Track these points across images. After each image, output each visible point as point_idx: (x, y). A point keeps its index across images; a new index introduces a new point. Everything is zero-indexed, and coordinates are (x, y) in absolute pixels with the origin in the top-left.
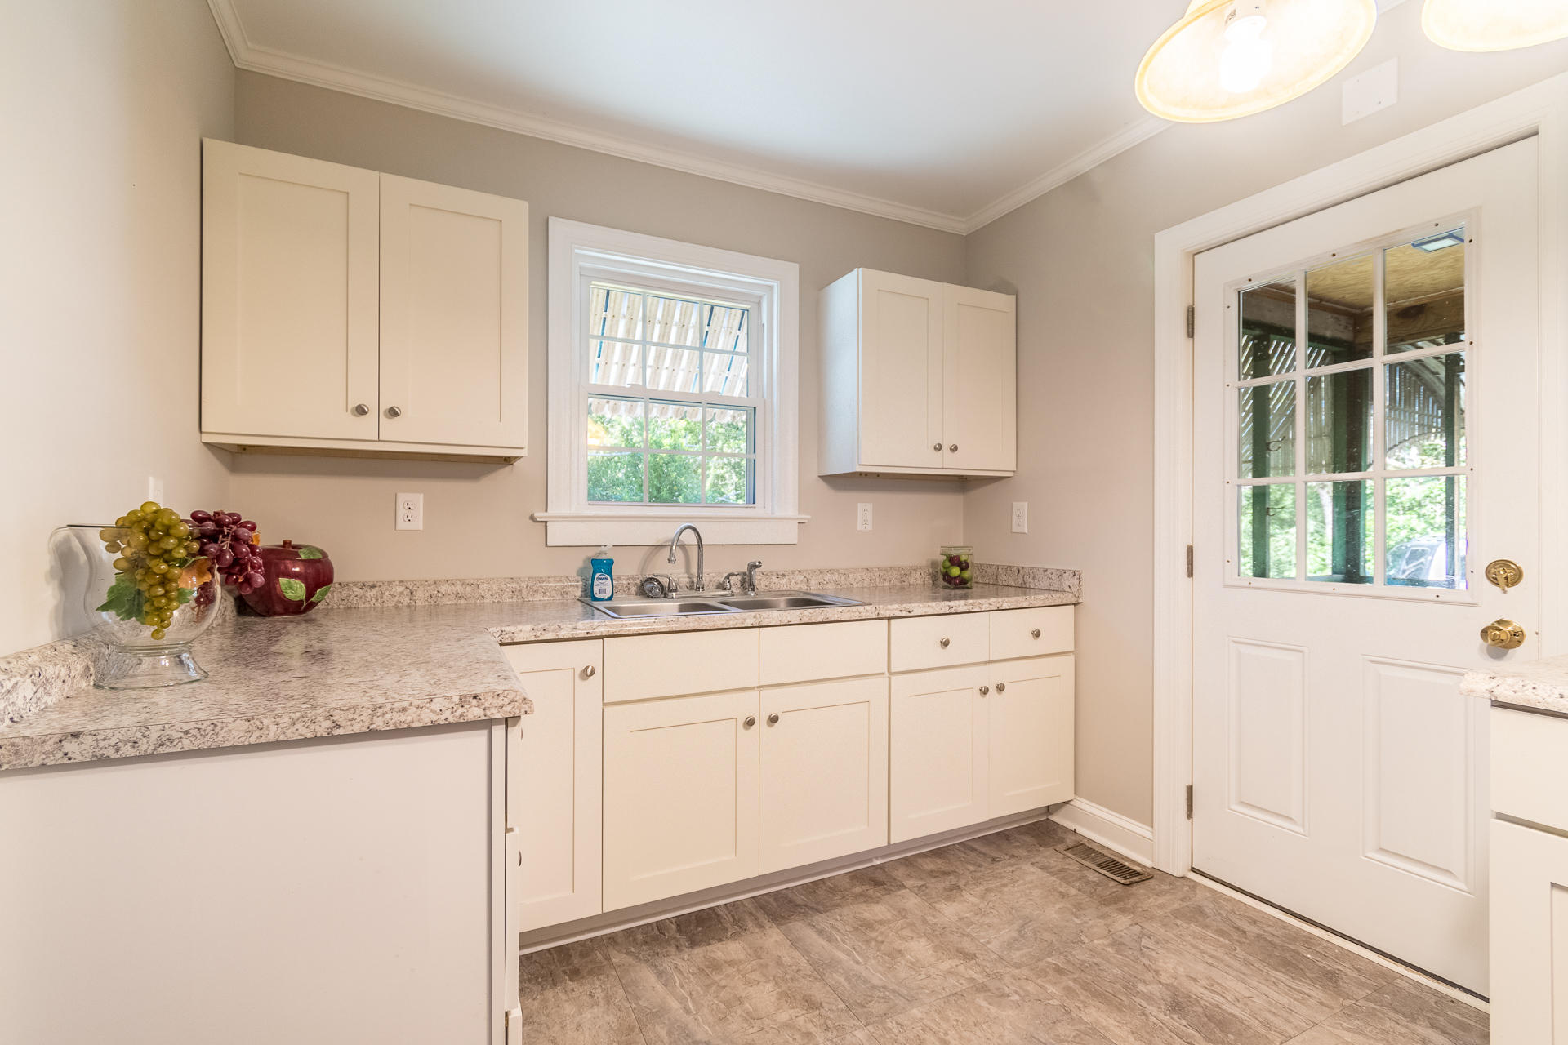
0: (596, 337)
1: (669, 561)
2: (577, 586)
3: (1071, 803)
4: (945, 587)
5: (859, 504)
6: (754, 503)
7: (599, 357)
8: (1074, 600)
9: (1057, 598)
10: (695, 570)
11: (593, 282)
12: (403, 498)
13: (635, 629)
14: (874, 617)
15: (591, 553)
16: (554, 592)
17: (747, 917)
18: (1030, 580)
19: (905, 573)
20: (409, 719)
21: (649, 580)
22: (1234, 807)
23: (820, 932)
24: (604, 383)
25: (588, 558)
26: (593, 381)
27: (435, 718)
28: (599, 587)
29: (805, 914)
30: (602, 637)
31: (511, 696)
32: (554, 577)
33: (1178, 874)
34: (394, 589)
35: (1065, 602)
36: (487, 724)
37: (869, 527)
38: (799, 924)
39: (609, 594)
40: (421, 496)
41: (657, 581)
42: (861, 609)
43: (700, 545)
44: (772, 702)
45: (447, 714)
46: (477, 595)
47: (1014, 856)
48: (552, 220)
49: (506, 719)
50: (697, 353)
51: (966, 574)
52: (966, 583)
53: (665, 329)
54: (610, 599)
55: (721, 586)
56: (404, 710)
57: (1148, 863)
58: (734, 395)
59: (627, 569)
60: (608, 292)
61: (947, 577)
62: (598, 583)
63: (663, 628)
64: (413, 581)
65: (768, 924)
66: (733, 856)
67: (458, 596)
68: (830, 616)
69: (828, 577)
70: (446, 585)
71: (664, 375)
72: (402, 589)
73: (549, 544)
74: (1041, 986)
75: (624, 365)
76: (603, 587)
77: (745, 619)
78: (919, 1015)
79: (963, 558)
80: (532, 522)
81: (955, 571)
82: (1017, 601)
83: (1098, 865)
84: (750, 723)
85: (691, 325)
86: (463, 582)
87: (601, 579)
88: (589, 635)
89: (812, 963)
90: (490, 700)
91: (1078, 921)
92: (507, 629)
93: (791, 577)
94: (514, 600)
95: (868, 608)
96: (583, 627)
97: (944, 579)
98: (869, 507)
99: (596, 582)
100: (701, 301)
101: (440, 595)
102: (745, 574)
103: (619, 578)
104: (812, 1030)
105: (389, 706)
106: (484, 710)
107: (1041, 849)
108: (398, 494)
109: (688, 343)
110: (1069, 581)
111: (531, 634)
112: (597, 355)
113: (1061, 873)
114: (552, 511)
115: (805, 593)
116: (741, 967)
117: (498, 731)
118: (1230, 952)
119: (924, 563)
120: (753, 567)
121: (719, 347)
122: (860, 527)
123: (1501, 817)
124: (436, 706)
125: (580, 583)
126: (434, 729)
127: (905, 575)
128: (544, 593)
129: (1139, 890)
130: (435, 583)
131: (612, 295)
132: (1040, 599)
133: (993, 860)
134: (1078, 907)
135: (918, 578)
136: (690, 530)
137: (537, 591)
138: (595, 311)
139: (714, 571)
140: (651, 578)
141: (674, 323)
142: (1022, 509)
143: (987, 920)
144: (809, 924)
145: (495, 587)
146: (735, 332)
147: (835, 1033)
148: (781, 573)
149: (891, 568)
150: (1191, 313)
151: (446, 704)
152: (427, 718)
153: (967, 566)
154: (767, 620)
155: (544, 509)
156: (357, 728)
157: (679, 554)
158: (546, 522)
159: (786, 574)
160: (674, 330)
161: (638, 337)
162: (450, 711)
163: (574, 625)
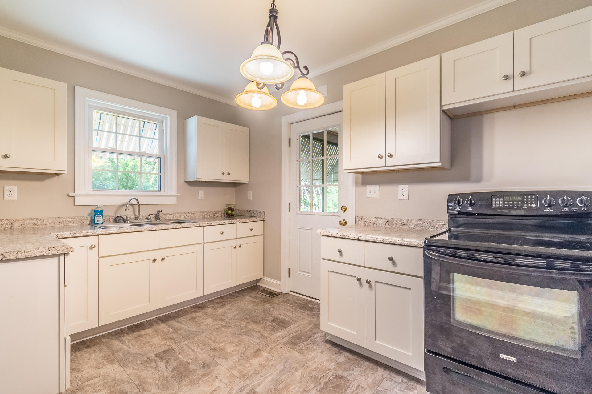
0: (96, 130)
1: (126, 210)
2: (88, 220)
3: (263, 279)
4: (227, 217)
5: (199, 191)
6: (160, 190)
7: (97, 136)
8: (263, 219)
9: (258, 219)
10: (137, 213)
11: (94, 110)
12: (7, 188)
13: (111, 232)
14: (198, 226)
15: (94, 208)
16: (78, 222)
17: (154, 322)
18: (253, 214)
19: (215, 213)
20: (30, 254)
21: (118, 217)
22: (299, 272)
23: (178, 322)
24: (99, 147)
25: (92, 210)
26: (94, 146)
27: (40, 254)
28: (97, 220)
29: (174, 319)
30: (98, 235)
31: (66, 247)
32: (78, 217)
33: (286, 292)
34: (3, 223)
35: (260, 220)
36: (58, 255)
37: (203, 198)
38: (172, 321)
39: (101, 222)
40: (16, 187)
41: (122, 217)
42: (194, 223)
43: (139, 204)
44: (162, 254)
45: (44, 253)
46: (43, 224)
47: (243, 295)
48: (77, 88)
49: (65, 254)
50: (138, 138)
51: (233, 213)
52: (234, 216)
53: (125, 128)
54: (102, 224)
55: (147, 218)
56: (29, 252)
57: (279, 291)
58: (154, 153)
59: (109, 213)
60: (101, 114)
61: (228, 214)
62: (97, 218)
63: (122, 231)
64: (12, 219)
65: (161, 323)
66: (149, 304)
67: (34, 224)
68: (183, 226)
69: (188, 215)
70: (29, 220)
71: (125, 144)
72: (7, 222)
73: (75, 205)
74: (241, 323)
75: (108, 139)
76: (99, 219)
77: (153, 228)
78: (205, 335)
79: (232, 208)
80: (68, 197)
81: (230, 212)
82: (245, 220)
83: (266, 294)
84: (155, 261)
85: (136, 127)
86: (36, 219)
87: (98, 217)
88: (93, 235)
89: (174, 330)
90: (59, 248)
91: (256, 307)
92: (59, 233)
93: (174, 215)
94: (60, 225)
95: (196, 223)
96: (90, 232)
97: (226, 214)
98: (203, 192)
99: (96, 218)
100: (140, 120)
101: (25, 224)
102: (156, 214)
103: (106, 216)
104: (171, 344)
105: (23, 251)
106: (57, 251)
107: (252, 292)
108: (5, 186)
109: (135, 134)
110: (262, 214)
111: (69, 235)
112: (96, 135)
113: (256, 297)
114: (76, 193)
115: (178, 220)
116: (150, 335)
117: (62, 258)
118: (292, 308)
119: (222, 209)
120: (159, 212)
121: (148, 136)
122: (199, 198)
123: (323, 259)
124: (40, 250)
125: (89, 219)
126: (40, 257)
127: (215, 214)
128: (74, 222)
129: (275, 298)
130: (23, 220)
131: (102, 115)
132: (253, 219)
133: (237, 297)
134: (257, 304)
135: (219, 214)
136: (134, 200)
137: (70, 222)
138: (96, 119)
139: (144, 213)
140: (119, 216)
141: (129, 126)
142: (251, 192)
143: (230, 311)
144: (175, 321)
145: (51, 221)
146: (154, 130)
147: (178, 343)
148: (170, 214)
149: (210, 211)
150: (290, 140)
151: (44, 250)
152: (37, 254)
153: (234, 210)
154: (161, 228)
155: (73, 192)
156: (12, 258)
157: (130, 208)
158: (74, 197)
159: (172, 214)
160: (129, 129)
161: (114, 131)
162: (45, 252)
163: (87, 232)
